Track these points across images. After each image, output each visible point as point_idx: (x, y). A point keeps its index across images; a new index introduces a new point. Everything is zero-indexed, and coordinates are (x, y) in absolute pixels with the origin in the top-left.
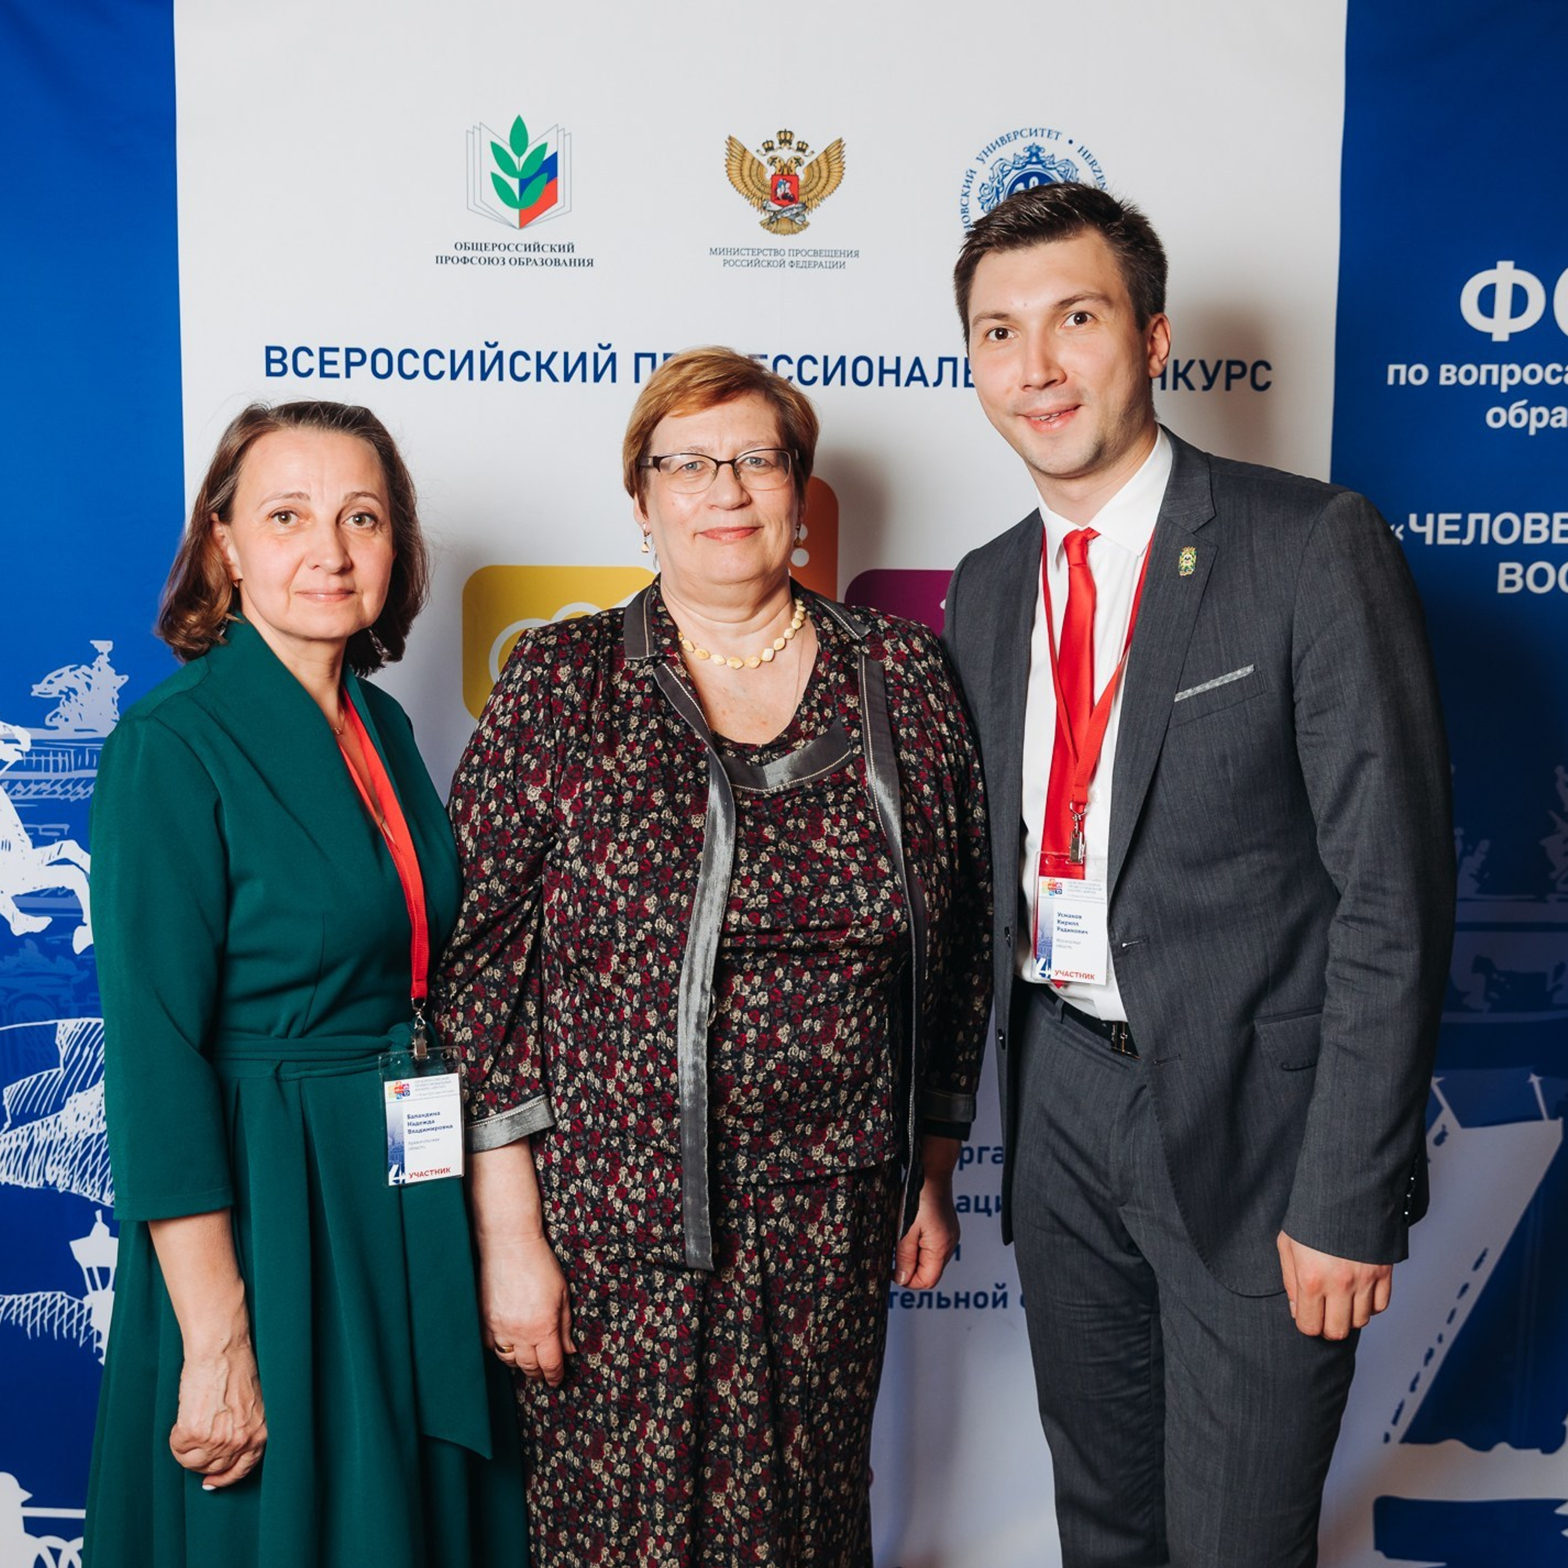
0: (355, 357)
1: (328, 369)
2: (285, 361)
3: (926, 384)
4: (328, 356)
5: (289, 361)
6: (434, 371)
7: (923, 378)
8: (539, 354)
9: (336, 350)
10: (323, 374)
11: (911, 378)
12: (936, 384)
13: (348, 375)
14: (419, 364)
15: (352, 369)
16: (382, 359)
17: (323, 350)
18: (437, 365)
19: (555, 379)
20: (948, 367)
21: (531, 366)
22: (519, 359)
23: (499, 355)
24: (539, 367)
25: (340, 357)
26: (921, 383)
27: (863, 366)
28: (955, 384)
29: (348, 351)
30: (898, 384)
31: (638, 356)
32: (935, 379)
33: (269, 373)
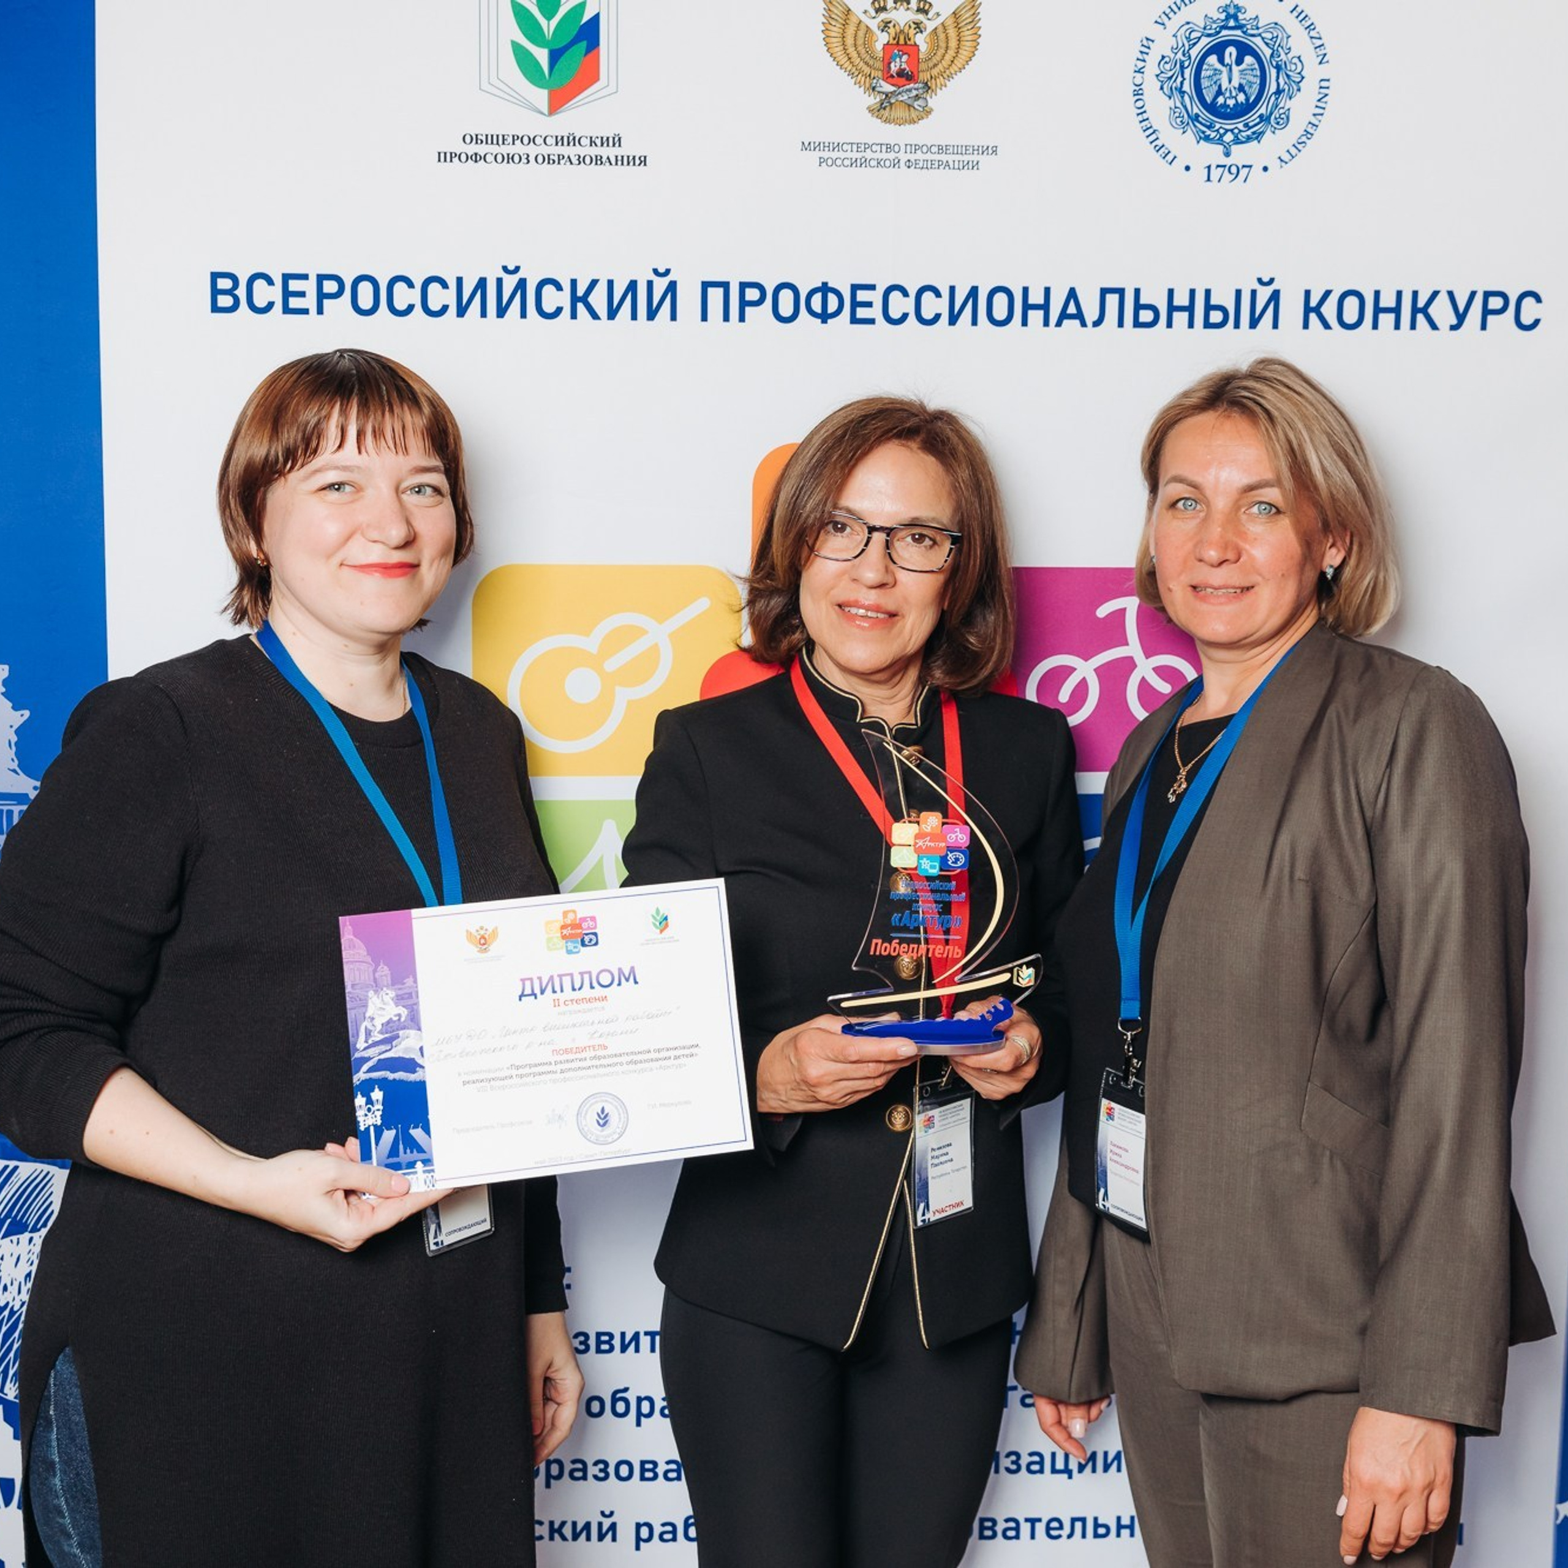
0: (330, 287)
1: (294, 303)
2: (236, 292)
4: (294, 286)
5: (241, 292)
6: (434, 305)
8: (574, 283)
9: (305, 277)
10: (287, 310)
13: (320, 311)
14: (414, 296)
15: (326, 302)
16: (365, 292)
17: (286, 278)
18: (437, 297)
19: (595, 316)
21: (563, 299)
22: (548, 290)
23: (522, 284)
24: (575, 299)
25: (309, 287)
27: (1001, 300)
29: (321, 278)
31: (705, 286)
33: (215, 308)
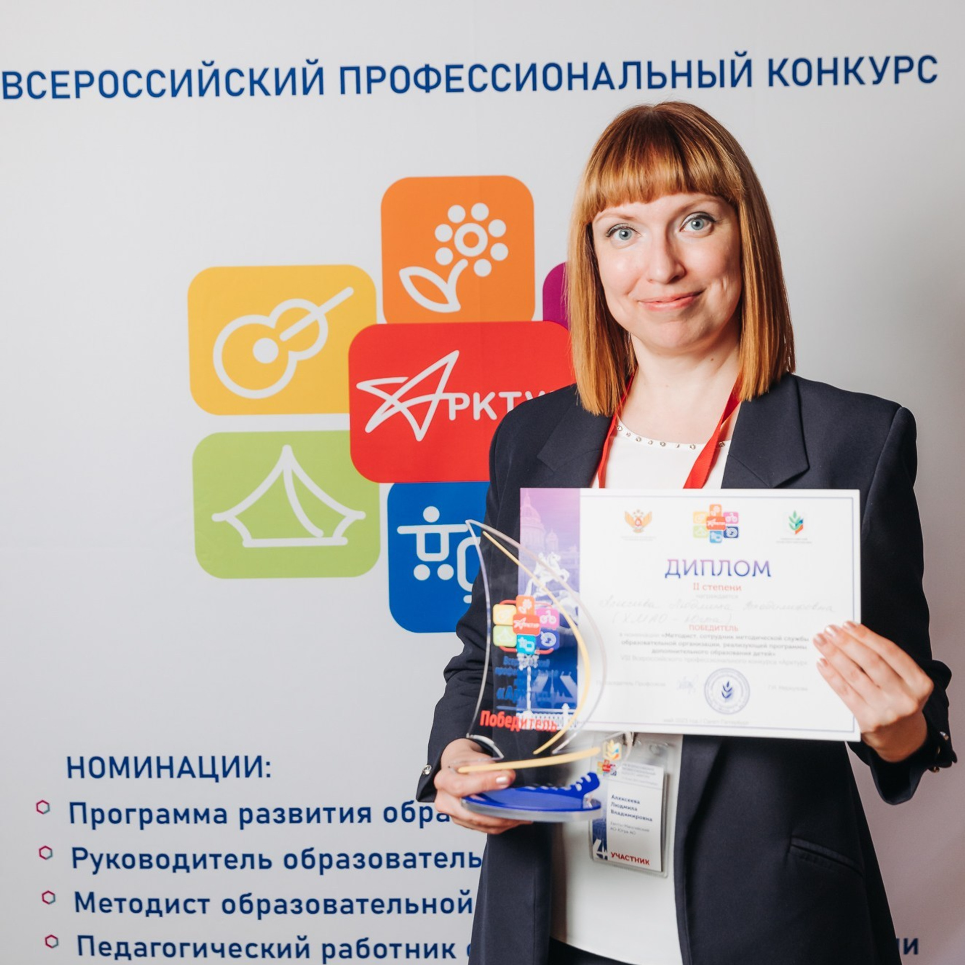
0: (84, 79)
1: (60, 91)
2: (20, 85)
3: (612, 87)
4: (59, 79)
5: (24, 85)
6: (156, 89)
7: (609, 82)
8: (252, 71)
9: (67, 73)
10: (55, 96)
11: (598, 82)
12: (622, 87)
13: (78, 96)
14: (142, 84)
15: (82, 90)
16: (108, 81)
17: (54, 74)
18: (158, 84)
19: (267, 93)
20: (632, 70)
21: (245, 82)
22: (234, 76)
23: (216, 73)
24: (253, 82)
25: (70, 79)
26: (607, 86)
27: (552, 73)
28: (639, 87)
29: (78, 74)
30: (586, 88)
31: (343, 70)
32: (621, 82)
33: (6, 96)
